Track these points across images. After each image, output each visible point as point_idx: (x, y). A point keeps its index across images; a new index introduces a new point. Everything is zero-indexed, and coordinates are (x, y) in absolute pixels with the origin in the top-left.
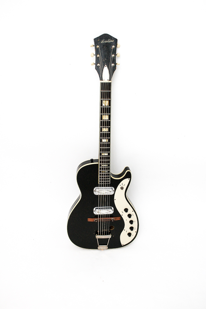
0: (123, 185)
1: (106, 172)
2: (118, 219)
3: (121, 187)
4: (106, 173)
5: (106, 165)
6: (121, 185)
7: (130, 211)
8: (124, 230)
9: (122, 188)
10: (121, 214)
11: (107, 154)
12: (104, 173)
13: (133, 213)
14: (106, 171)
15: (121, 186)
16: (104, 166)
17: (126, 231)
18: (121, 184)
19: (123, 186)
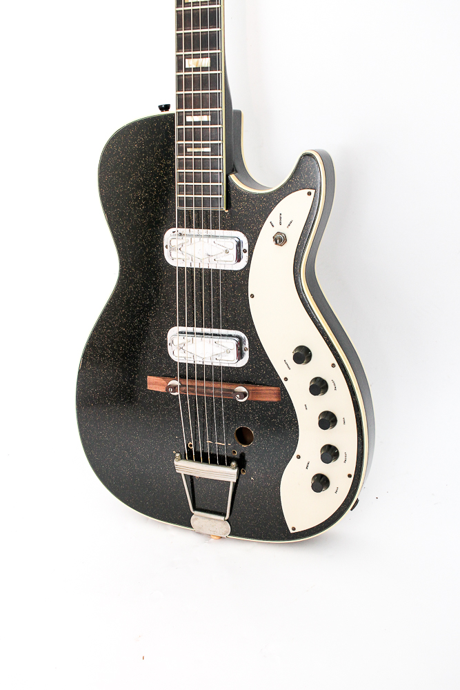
0: (285, 222)
1: (202, 150)
2: (268, 395)
3: (273, 232)
4: (204, 154)
5: (206, 118)
6: (276, 223)
7: (323, 364)
8: (299, 457)
9: (280, 240)
10: (282, 372)
11: (206, 62)
12: (196, 154)
13: (334, 376)
14: (204, 146)
15: (278, 228)
16: (196, 123)
17: (303, 461)
18: (273, 216)
19: (283, 229)
